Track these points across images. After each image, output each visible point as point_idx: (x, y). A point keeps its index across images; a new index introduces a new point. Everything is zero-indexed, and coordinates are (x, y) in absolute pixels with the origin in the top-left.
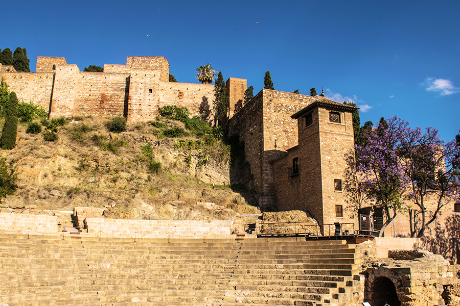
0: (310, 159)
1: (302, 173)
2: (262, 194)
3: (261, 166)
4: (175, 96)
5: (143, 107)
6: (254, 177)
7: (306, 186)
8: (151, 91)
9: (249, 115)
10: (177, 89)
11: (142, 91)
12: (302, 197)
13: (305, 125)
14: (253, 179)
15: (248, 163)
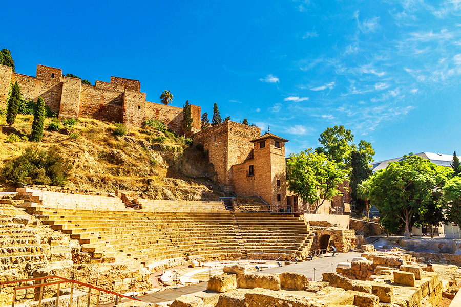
0: (263, 167)
1: (257, 175)
2: (226, 185)
3: (225, 167)
4: (153, 112)
5: (134, 119)
6: (218, 173)
7: (259, 182)
8: (139, 108)
9: (214, 134)
10: (155, 107)
11: (133, 107)
12: (256, 188)
13: (259, 147)
14: (217, 175)
15: (212, 164)
